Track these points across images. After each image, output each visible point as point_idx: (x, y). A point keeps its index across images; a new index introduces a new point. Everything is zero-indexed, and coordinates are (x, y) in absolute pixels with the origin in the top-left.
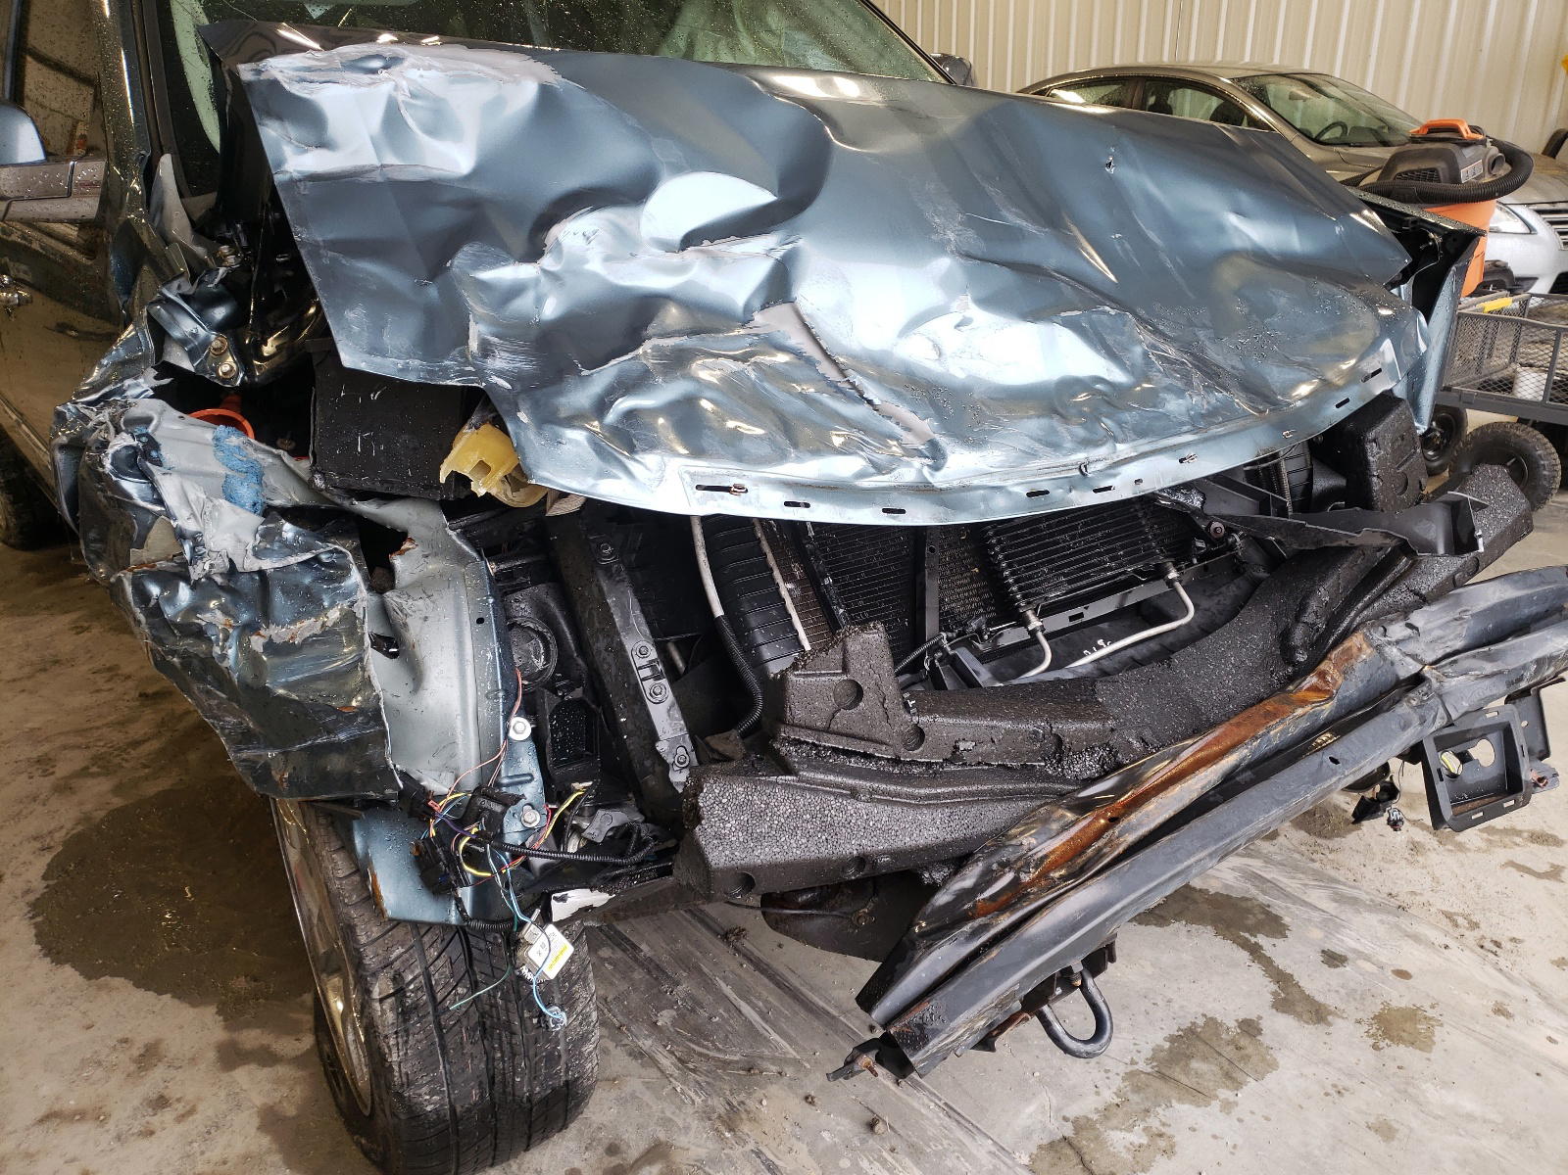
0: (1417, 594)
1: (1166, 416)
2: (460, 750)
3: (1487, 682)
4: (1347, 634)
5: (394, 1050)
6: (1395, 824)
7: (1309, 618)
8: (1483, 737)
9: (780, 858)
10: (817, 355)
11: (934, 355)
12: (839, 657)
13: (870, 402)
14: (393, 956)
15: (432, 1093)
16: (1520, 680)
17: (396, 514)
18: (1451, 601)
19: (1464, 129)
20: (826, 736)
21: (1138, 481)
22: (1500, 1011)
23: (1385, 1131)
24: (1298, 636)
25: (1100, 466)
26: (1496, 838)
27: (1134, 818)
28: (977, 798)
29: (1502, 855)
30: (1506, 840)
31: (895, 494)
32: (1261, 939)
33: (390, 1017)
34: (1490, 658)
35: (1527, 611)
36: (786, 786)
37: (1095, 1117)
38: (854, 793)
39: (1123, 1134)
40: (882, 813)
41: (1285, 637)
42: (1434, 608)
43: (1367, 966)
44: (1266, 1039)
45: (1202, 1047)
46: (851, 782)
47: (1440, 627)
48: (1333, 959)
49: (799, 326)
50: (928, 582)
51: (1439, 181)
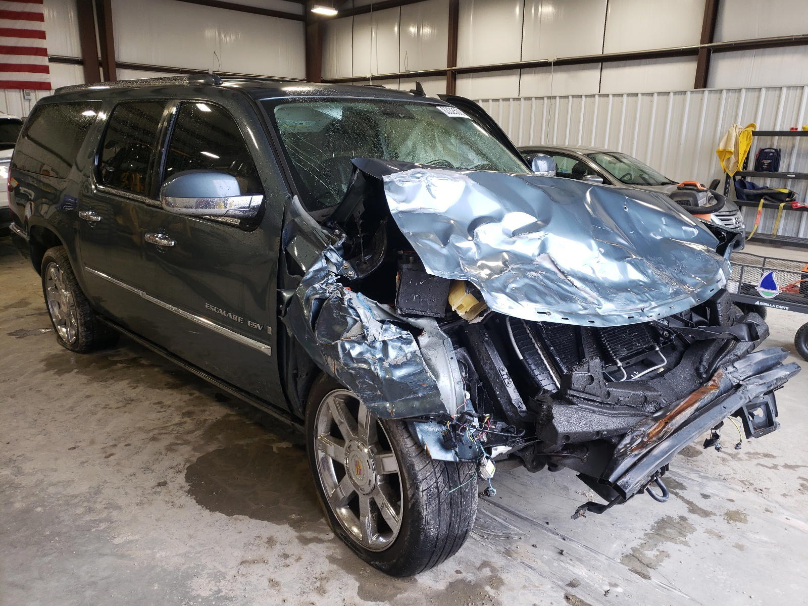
0: (737, 356)
1: (663, 293)
2: (451, 401)
3: (760, 387)
4: (716, 370)
5: (425, 510)
6: (718, 449)
7: (704, 363)
8: (759, 406)
9: (578, 431)
10: (557, 271)
11: (592, 271)
12: (587, 367)
13: (576, 287)
14: (427, 475)
15: (433, 528)
16: (771, 386)
17: (421, 322)
18: (747, 359)
19: (698, 185)
20: (582, 394)
21: (659, 314)
22: (767, 510)
23: (740, 547)
24: (702, 370)
25: (647, 309)
26: (752, 456)
27: (674, 421)
28: (627, 415)
29: (755, 461)
30: (756, 456)
31: (590, 316)
32: (678, 491)
33: (425, 497)
34: (761, 378)
35: (771, 362)
36: (575, 409)
37: (639, 547)
38: (594, 412)
39: (650, 552)
40: (603, 419)
41: (697, 369)
42: (741, 361)
43: (717, 498)
44: (689, 521)
45: (668, 525)
46: (593, 408)
47: (744, 368)
48: (705, 496)
49: (550, 261)
50: (585, 349)
51: (690, 205)
